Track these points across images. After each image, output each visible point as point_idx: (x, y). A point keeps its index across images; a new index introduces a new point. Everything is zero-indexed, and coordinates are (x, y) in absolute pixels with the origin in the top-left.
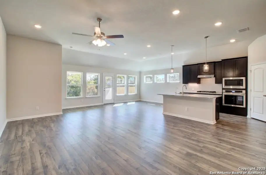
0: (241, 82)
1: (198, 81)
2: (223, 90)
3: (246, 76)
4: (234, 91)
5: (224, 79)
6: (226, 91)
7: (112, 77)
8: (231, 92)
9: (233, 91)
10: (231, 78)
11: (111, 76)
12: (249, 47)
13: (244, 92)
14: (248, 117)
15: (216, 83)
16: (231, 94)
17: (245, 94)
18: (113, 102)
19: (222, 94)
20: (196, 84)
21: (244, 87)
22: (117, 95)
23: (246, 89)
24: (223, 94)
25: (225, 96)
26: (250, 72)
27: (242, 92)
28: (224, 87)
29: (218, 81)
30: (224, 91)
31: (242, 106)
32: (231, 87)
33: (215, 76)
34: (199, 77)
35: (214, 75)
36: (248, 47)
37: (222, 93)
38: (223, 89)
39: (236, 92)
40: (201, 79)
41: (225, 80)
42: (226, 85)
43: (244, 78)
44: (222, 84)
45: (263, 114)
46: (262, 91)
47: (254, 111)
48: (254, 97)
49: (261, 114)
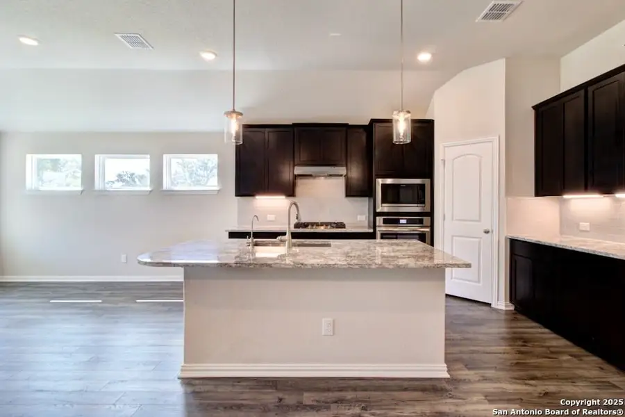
0: (420, 192)
2: (378, 218)
3: (430, 176)
4: (405, 221)
5: (379, 183)
6: (385, 222)
8: (396, 222)
9: (402, 221)
12: (437, 93)
13: (427, 221)
15: (347, 195)
17: (429, 229)
19: (375, 231)
21: (427, 208)
23: (431, 214)
24: (378, 229)
25: (383, 235)
26: (442, 163)
27: (421, 222)
28: (378, 208)
30: (379, 220)
35: (345, 169)
36: (433, 92)
37: (375, 226)
38: (376, 214)
39: (410, 222)
41: (384, 186)
42: (385, 200)
43: (427, 182)
44: (372, 199)
45: (479, 282)
46: (478, 219)
47: (453, 276)
48: (453, 236)
49: (475, 282)
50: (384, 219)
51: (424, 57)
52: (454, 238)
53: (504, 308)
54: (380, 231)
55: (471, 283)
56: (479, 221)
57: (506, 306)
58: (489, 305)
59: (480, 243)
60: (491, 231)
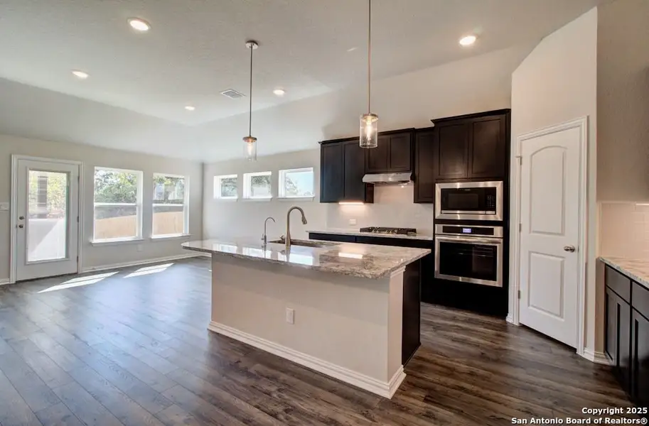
0: (489, 198)
1: (367, 195)
2: (436, 226)
3: (505, 177)
4: (468, 231)
5: (438, 188)
6: (446, 230)
7: (68, 174)
8: (459, 231)
9: (465, 230)
10: (458, 185)
11: (63, 172)
12: (515, 75)
13: (498, 231)
14: (510, 319)
15: (416, 201)
16: (458, 238)
17: (502, 241)
18: (75, 271)
19: (434, 239)
20: (361, 203)
21: (498, 216)
22: (95, 241)
23: (505, 223)
24: (437, 238)
25: (443, 245)
26: (517, 160)
27: (491, 232)
28: (438, 215)
29: (423, 196)
30: (439, 227)
31: (491, 283)
32: (459, 215)
33: (413, 178)
34: (367, 178)
35: (410, 174)
36: (510, 76)
37: (434, 234)
38: (436, 221)
39: (474, 232)
40: (376, 188)
41: (443, 190)
42: (444, 207)
43: (499, 185)
44: (432, 205)
45: (561, 315)
46: (560, 232)
47: (531, 304)
48: (530, 252)
49: (556, 315)
50: (444, 227)
51: (468, 41)
52: (533, 254)
53: (592, 359)
54: (439, 240)
55: (552, 316)
56: (562, 234)
57: (595, 356)
58: (574, 350)
59: (562, 264)
60: (576, 249)
